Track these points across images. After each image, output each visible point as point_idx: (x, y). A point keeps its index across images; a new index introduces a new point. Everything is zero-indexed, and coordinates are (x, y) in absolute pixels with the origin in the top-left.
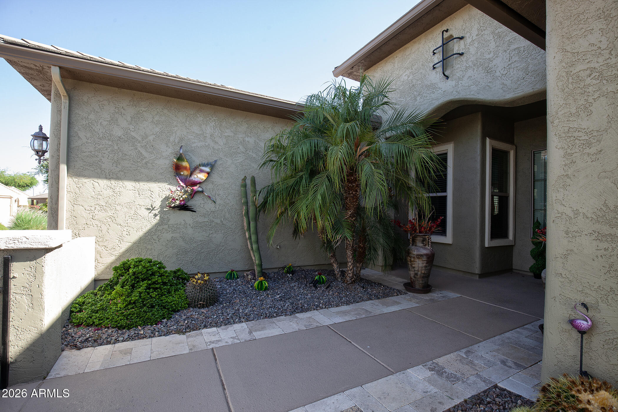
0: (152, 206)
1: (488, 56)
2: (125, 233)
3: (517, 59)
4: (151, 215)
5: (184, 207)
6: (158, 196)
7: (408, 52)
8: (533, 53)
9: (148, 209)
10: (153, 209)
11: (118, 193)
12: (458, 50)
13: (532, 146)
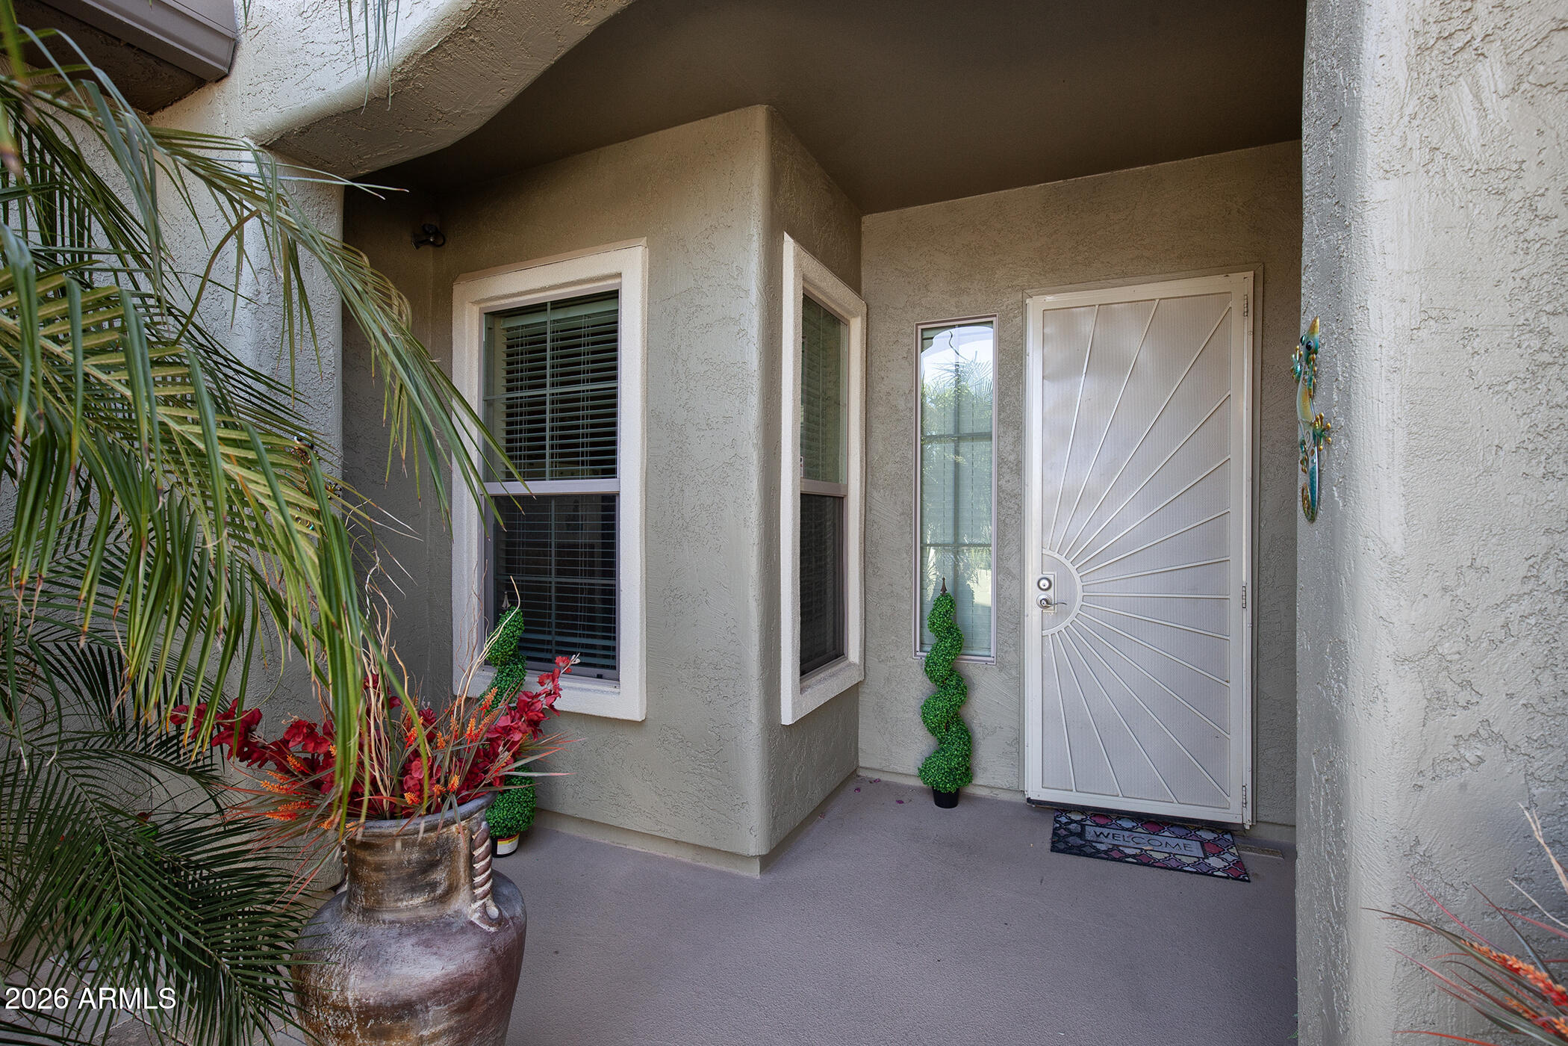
13: (917, 310)
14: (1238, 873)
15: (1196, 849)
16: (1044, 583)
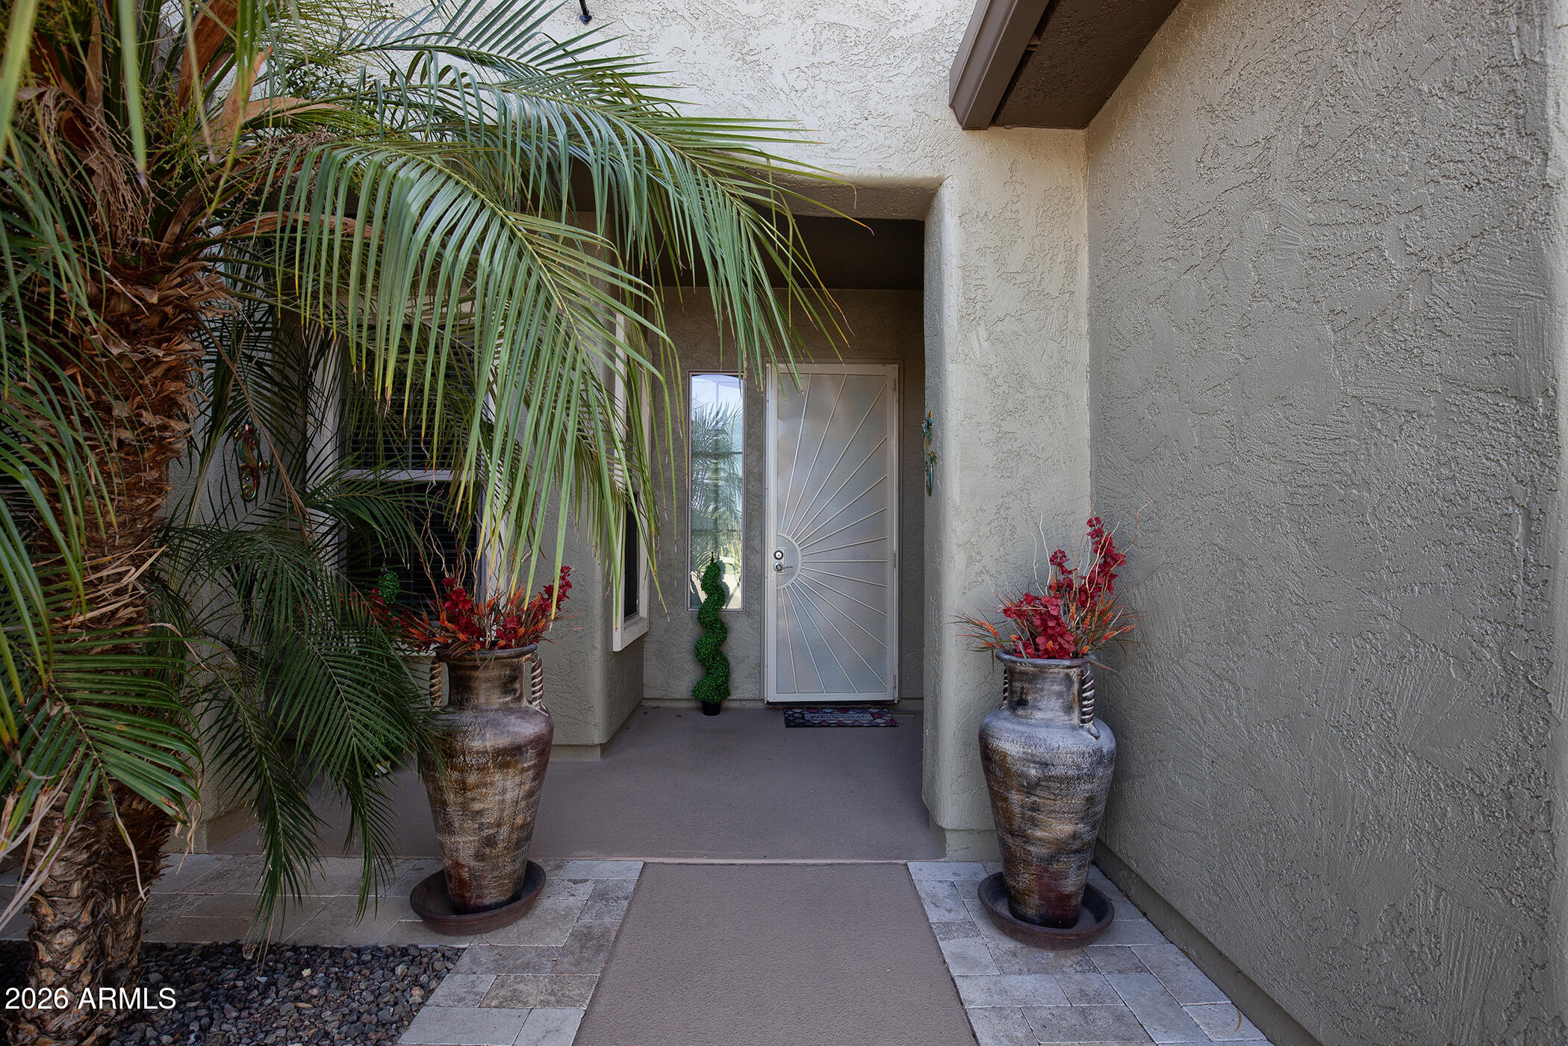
13: (690, 362)
14: (892, 724)
15: (869, 717)
16: (779, 555)
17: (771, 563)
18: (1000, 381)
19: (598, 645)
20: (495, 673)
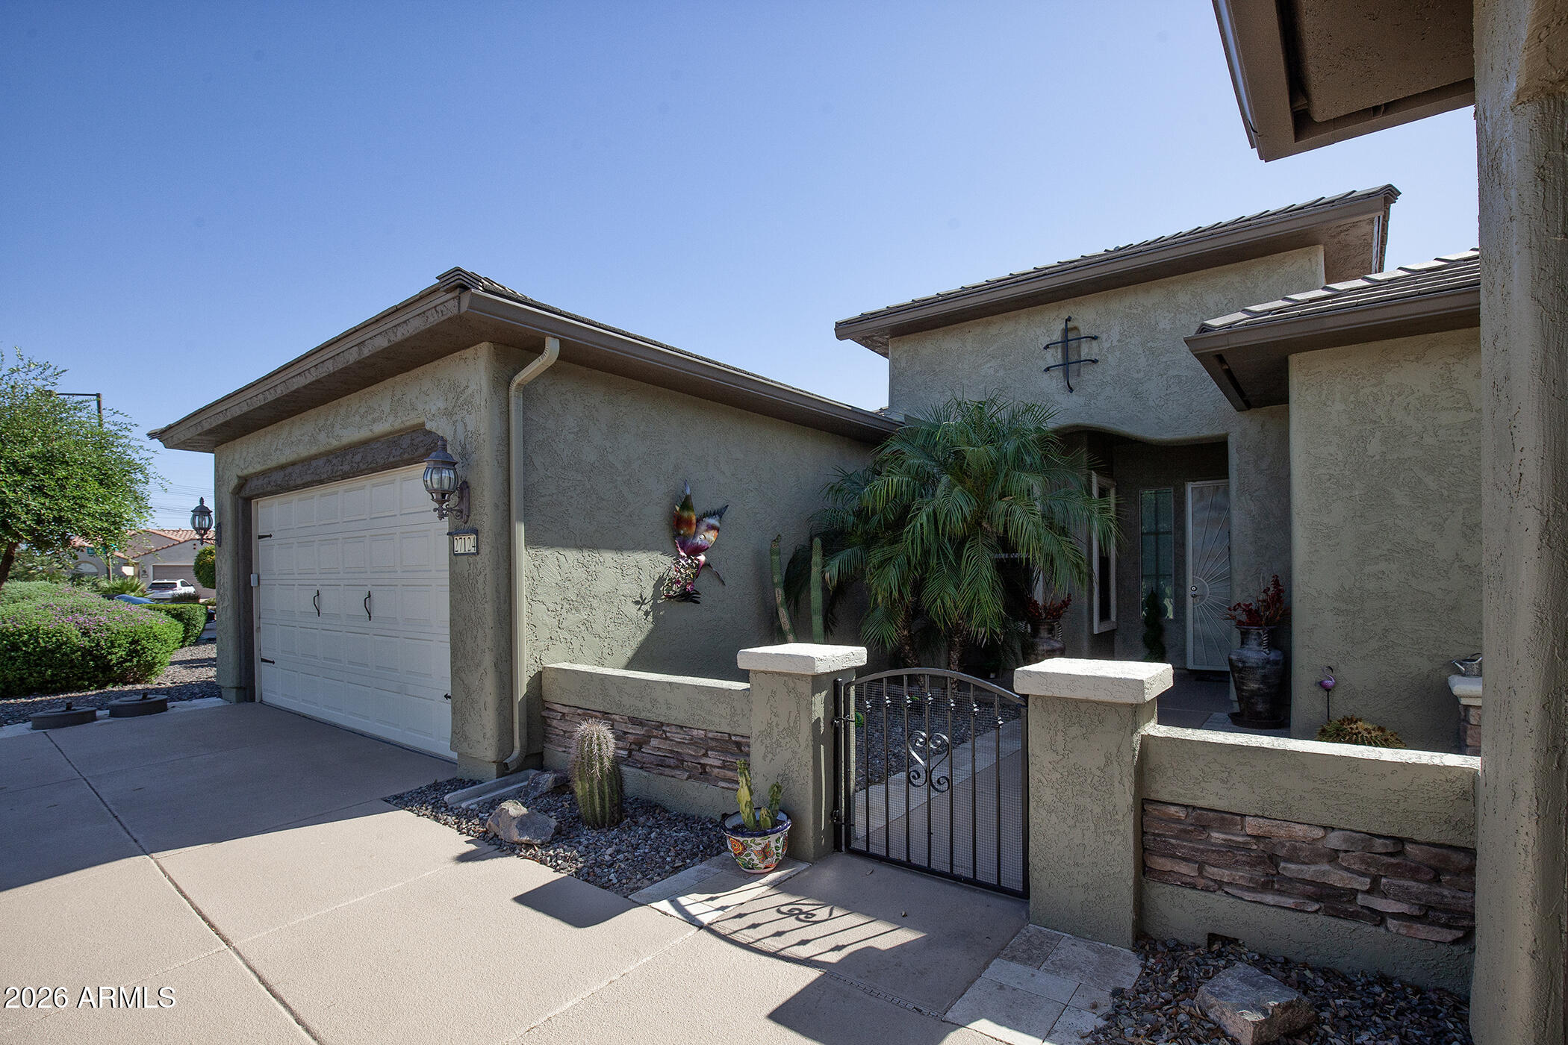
0: (641, 597)
1: (1136, 376)
2: (606, 651)
3: (1177, 389)
4: (641, 613)
5: (687, 596)
6: (648, 578)
7: (993, 330)
8: (1198, 388)
9: (637, 603)
10: (643, 603)
11: (594, 573)
12: (1088, 354)
16: (1194, 588)
17: (1189, 593)
18: (1257, 516)
19: (1086, 629)
20: (1046, 627)
